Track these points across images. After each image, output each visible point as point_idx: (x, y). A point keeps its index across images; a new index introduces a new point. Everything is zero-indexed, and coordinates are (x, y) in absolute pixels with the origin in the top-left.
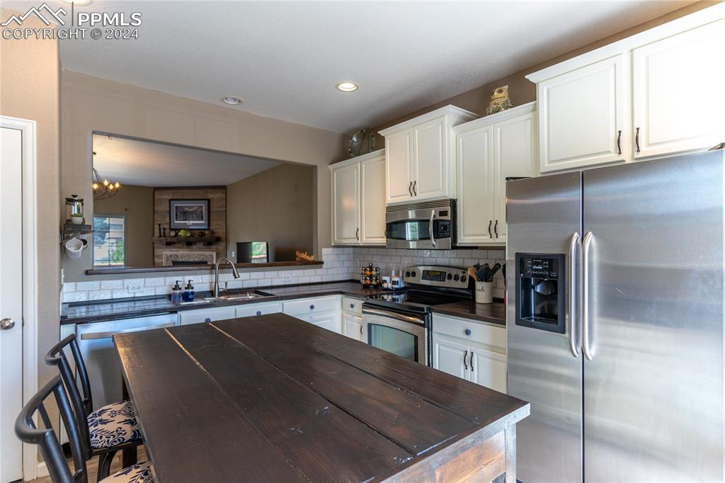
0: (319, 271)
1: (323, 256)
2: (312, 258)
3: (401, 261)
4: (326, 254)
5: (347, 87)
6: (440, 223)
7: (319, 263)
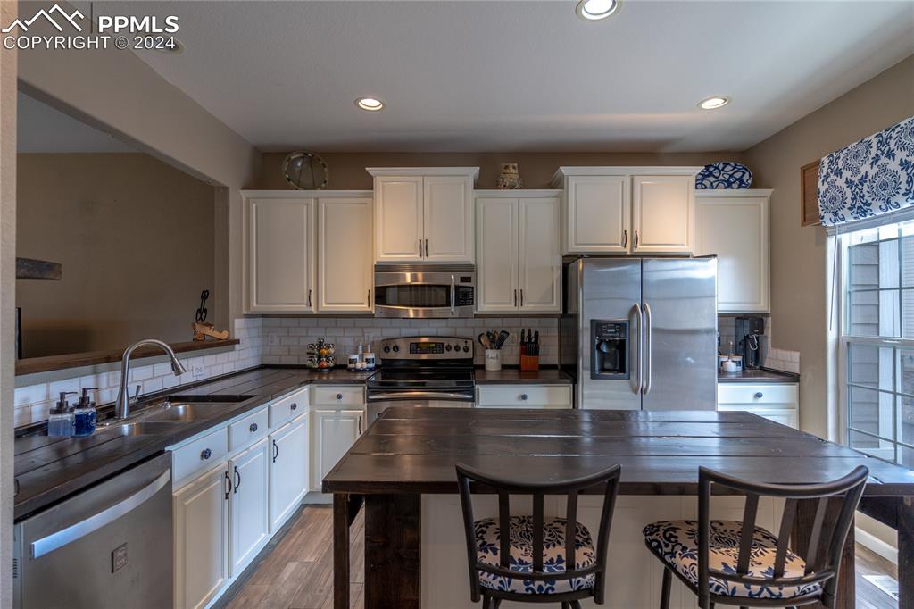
0: (232, 355)
1: (236, 332)
2: (224, 335)
3: (363, 333)
4: (239, 327)
5: (370, 104)
6: (461, 290)
7: (231, 343)
